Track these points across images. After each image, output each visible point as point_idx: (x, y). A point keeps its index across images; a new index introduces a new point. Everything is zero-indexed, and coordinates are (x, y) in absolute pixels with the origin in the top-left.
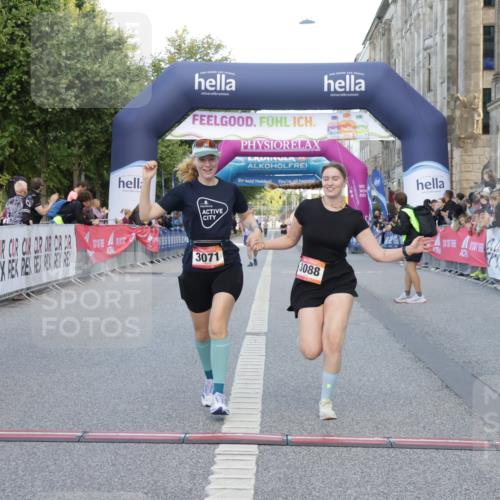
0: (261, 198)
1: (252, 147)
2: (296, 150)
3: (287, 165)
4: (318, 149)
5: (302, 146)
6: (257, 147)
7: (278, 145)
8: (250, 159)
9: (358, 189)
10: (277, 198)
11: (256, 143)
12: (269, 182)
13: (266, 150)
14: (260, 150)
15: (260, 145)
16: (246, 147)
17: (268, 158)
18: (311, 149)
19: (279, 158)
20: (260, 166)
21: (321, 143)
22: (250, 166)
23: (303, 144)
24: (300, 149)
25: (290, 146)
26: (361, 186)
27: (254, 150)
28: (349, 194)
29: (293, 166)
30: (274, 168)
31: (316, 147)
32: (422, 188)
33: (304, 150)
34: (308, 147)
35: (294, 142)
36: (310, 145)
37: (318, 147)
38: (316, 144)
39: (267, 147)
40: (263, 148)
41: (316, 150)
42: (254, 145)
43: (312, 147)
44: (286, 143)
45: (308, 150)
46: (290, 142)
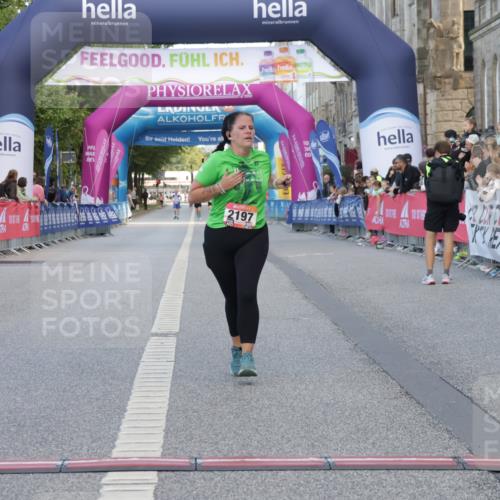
0: (179, 162)
1: (161, 94)
2: (220, 97)
3: (209, 117)
4: (249, 95)
5: (227, 92)
6: (169, 94)
7: (196, 90)
8: (160, 109)
9: (302, 147)
10: (199, 161)
11: (168, 88)
12: (187, 140)
13: (181, 98)
14: (173, 97)
15: (173, 92)
16: (154, 94)
17: (184, 109)
18: (239, 95)
19: (198, 108)
20: (174, 119)
21: (252, 88)
22: (161, 119)
23: (230, 88)
24: (225, 96)
25: (212, 91)
26: (306, 143)
27: (165, 97)
29: (217, 118)
30: (192, 121)
31: (246, 93)
32: (385, 143)
33: (231, 96)
34: (236, 93)
35: (218, 87)
36: (238, 90)
37: (249, 92)
38: (247, 89)
39: (181, 93)
40: (176, 95)
41: (246, 96)
42: (165, 91)
43: (242, 92)
44: (207, 88)
45: (236, 97)
46: (213, 87)
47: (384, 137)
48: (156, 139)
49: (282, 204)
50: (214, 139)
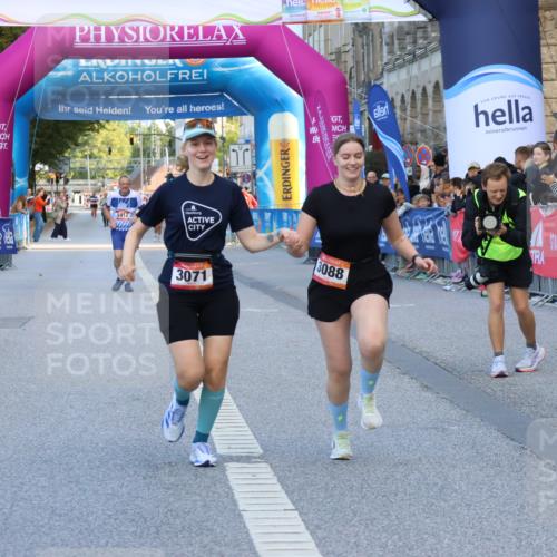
1: (98, 38)
2: (193, 43)
3: (163, 73)
4: (242, 40)
5: (205, 37)
6: (110, 38)
7: (155, 32)
8: (83, 62)
9: (329, 124)
11: (109, 31)
12: (127, 111)
13: (129, 44)
14: (116, 44)
15: (116, 35)
16: (85, 39)
17: (123, 62)
18: (225, 40)
19: (147, 62)
20: (106, 76)
22: (84, 77)
23: (209, 31)
24: (201, 41)
25: (180, 34)
26: (334, 119)
27: (103, 44)
28: (309, 137)
29: (177, 75)
30: (135, 80)
31: (236, 37)
32: (487, 124)
33: (212, 42)
34: (219, 37)
35: (189, 28)
36: (223, 33)
37: (241, 36)
38: (237, 30)
39: (130, 37)
40: (122, 40)
41: (236, 43)
42: (103, 33)
43: (229, 35)
44: (172, 28)
45: (220, 43)
46: (181, 28)
47: (485, 113)
48: (76, 110)
49: (285, 215)
50: (171, 110)
